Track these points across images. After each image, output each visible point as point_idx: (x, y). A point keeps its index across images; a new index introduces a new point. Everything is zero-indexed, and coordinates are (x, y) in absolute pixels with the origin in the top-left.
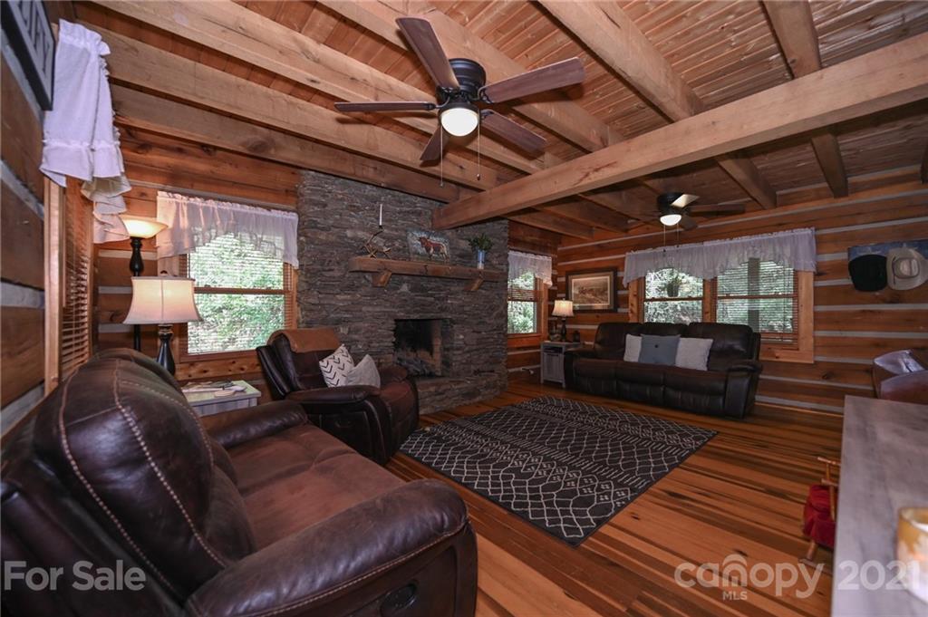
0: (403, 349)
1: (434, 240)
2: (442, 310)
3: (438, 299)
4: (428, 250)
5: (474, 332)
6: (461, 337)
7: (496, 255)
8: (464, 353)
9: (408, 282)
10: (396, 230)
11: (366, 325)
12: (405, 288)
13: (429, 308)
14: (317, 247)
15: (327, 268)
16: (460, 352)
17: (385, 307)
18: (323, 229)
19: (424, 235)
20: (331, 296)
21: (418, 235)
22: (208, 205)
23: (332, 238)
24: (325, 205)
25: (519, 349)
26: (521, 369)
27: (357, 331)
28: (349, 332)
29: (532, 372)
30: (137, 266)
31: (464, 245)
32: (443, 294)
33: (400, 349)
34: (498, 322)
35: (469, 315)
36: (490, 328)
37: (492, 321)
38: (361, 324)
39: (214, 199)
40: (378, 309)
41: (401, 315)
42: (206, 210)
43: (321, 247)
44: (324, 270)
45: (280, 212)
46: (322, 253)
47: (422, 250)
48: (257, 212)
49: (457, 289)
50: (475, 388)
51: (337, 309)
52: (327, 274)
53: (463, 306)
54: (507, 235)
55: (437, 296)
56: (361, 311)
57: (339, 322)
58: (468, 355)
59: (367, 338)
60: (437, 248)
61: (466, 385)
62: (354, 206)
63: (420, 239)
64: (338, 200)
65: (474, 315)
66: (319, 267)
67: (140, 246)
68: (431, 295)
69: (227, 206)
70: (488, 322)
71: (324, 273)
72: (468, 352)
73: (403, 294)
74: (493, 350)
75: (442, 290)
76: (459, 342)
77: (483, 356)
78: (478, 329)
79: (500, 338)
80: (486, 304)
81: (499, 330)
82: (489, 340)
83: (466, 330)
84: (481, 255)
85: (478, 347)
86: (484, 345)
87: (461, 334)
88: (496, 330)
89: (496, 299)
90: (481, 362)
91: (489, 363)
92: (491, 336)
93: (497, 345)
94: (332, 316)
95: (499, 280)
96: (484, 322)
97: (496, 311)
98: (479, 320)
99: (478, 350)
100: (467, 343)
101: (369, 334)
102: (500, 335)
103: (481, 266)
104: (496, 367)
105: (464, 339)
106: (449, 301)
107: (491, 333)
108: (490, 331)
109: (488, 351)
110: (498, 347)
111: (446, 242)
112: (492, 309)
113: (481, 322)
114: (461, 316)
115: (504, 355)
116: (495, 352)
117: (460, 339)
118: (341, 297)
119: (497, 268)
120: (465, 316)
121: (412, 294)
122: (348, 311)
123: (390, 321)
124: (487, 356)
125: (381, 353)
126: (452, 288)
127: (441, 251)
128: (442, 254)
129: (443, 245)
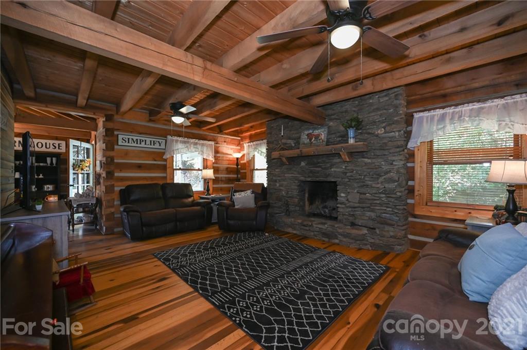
3: (324, 169)
4: (310, 140)
5: (358, 193)
6: (344, 195)
7: (383, 125)
8: (347, 207)
9: (305, 160)
10: (298, 134)
11: (286, 183)
12: (303, 164)
13: (318, 174)
16: (343, 206)
17: (295, 174)
27: (282, 185)
28: (280, 186)
30: (238, 165)
32: (328, 165)
34: (387, 186)
35: (350, 179)
36: (374, 192)
37: (379, 185)
38: (284, 182)
40: (291, 175)
41: (302, 178)
42: (251, 146)
49: (339, 160)
51: (275, 176)
53: (345, 173)
55: (323, 167)
56: (284, 176)
57: (276, 181)
58: (350, 209)
60: (317, 137)
63: (308, 135)
65: (356, 179)
67: (238, 160)
68: (319, 167)
69: (254, 143)
70: (374, 185)
71: (271, 161)
73: (303, 167)
74: (380, 211)
75: (327, 163)
76: (342, 199)
77: (368, 214)
78: (362, 190)
79: (391, 202)
80: (369, 170)
81: (388, 194)
82: (375, 202)
83: (348, 190)
84: (351, 133)
85: (361, 205)
86: (369, 205)
87: (344, 193)
88: (383, 194)
89: (383, 165)
90: (366, 218)
91: (376, 222)
92: (378, 198)
93: (387, 207)
94: (274, 178)
95: (387, 148)
96: (368, 185)
97: (383, 176)
98: (362, 184)
99: (362, 208)
100: (350, 200)
101: (287, 188)
102: (390, 199)
103: (351, 141)
104: (384, 228)
105: (346, 197)
106: (332, 170)
107: (377, 195)
108: (376, 193)
109: (373, 211)
110: (388, 209)
111: (325, 131)
112: (378, 175)
113: (364, 185)
114: (344, 180)
115: (398, 218)
116: (384, 213)
117: (342, 197)
118: (276, 170)
119: (383, 138)
120: (347, 180)
121: (307, 167)
122: (279, 176)
123: (296, 182)
124: (373, 215)
125: (292, 197)
126: (335, 161)
127: (320, 138)
128: (320, 140)
129: (322, 133)
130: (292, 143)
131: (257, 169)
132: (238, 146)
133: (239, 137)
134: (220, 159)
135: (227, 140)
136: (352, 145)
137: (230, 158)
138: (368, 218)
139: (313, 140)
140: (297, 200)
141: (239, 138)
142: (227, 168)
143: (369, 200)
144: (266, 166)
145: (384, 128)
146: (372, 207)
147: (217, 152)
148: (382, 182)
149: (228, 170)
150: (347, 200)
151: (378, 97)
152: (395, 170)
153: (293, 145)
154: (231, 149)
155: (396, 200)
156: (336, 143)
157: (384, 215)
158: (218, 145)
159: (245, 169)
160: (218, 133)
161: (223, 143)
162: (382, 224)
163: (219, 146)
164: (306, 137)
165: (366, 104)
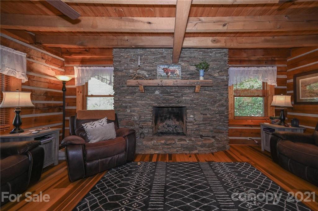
0: (172, 120)
1: (172, 68)
2: (179, 102)
3: (177, 97)
4: (167, 73)
5: (202, 114)
6: (192, 116)
7: (218, 71)
8: (195, 125)
9: (159, 89)
10: (153, 67)
11: (138, 109)
12: (157, 92)
13: (171, 101)
14: (118, 78)
15: (121, 86)
16: (192, 124)
17: (148, 101)
18: (120, 71)
19: (166, 67)
20: (123, 97)
21: (162, 67)
22: (87, 69)
23: (124, 74)
24: (120, 62)
25: (245, 126)
26: (248, 138)
27: (134, 111)
28: (131, 111)
29: (257, 142)
30: (64, 90)
31: (193, 68)
32: (180, 95)
33: (171, 120)
34: (220, 109)
35: (197, 105)
36: (213, 113)
37: (215, 109)
38: (136, 108)
39: (88, 66)
40: (144, 102)
41: (156, 105)
42: (86, 70)
43: (119, 78)
44: (120, 87)
45: (108, 67)
46: (120, 80)
47: (164, 74)
48: (101, 69)
49: (188, 91)
50: (193, 145)
51: (126, 102)
52: (122, 88)
53: (193, 100)
54: (227, 58)
55: (176, 95)
56: (136, 103)
57: (126, 107)
58: (197, 126)
59: (139, 114)
60: (173, 72)
61: (186, 143)
62: (132, 60)
63: (164, 69)
64: (125, 58)
65: (201, 105)
66: (119, 86)
67: (65, 84)
68: (172, 95)
69: (92, 68)
70: (212, 109)
71: (120, 88)
72: (197, 124)
73: (157, 95)
74: (216, 125)
75: (179, 93)
76: (190, 119)
77: (209, 128)
78: (204, 112)
79: (222, 118)
80: (210, 99)
81: (221, 114)
82: (213, 119)
83: (195, 113)
84: (202, 72)
85: (204, 122)
86: (209, 122)
87: (192, 115)
88: (218, 114)
89: (218, 96)
90: (207, 131)
91: (213, 132)
92: (215, 117)
93: (220, 122)
94: (124, 105)
95: (220, 85)
96: (208, 109)
97: (218, 103)
98: (205, 108)
99: (204, 124)
100: (196, 119)
101: (140, 113)
102: (222, 117)
103: (201, 78)
104: (219, 135)
105: (194, 117)
106: (183, 98)
107: (214, 115)
108: (213, 114)
109: (212, 125)
110: (220, 123)
111: (179, 68)
112: (215, 102)
113: (206, 109)
114: (192, 105)
115: (226, 128)
116: (218, 126)
117: (191, 117)
118: (127, 97)
119: (218, 79)
120: (194, 106)
121: (161, 95)
122: (130, 103)
123: (150, 107)
124: (211, 128)
125: (145, 121)
126: (185, 91)
127: (176, 73)
128: (176, 74)
129: (177, 70)
130: (146, 74)
131: (92, 96)
132: (61, 68)
133: (63, 57)
134: (34, 79)
135: (46, 57)
136: (202, 81)
137: (50, 80)
138: (208, 131)
139: (169, 74)
140: (150, 123)
141: (63, 60)
142: (46, 93)
143: (209, 118)
144: (112, 93)
145: (218, 73)
146: (211, 123)
147: (30, 69)
148: (217, 107)
149: (48, 96)
150: (195, 120)
151: (215, 53)
152: (224, 99)
153: (147, 76)
154: (53, 69)
155: (225, 117)
156: (186, 78)
157: (218, 127)
158: (31, 60)
159: (76, 95)
160: (30, 44)
161: (40, 59)
162: (218, 133)
163: (33, 63)
164: (163, 71)
165: (208, 55)
